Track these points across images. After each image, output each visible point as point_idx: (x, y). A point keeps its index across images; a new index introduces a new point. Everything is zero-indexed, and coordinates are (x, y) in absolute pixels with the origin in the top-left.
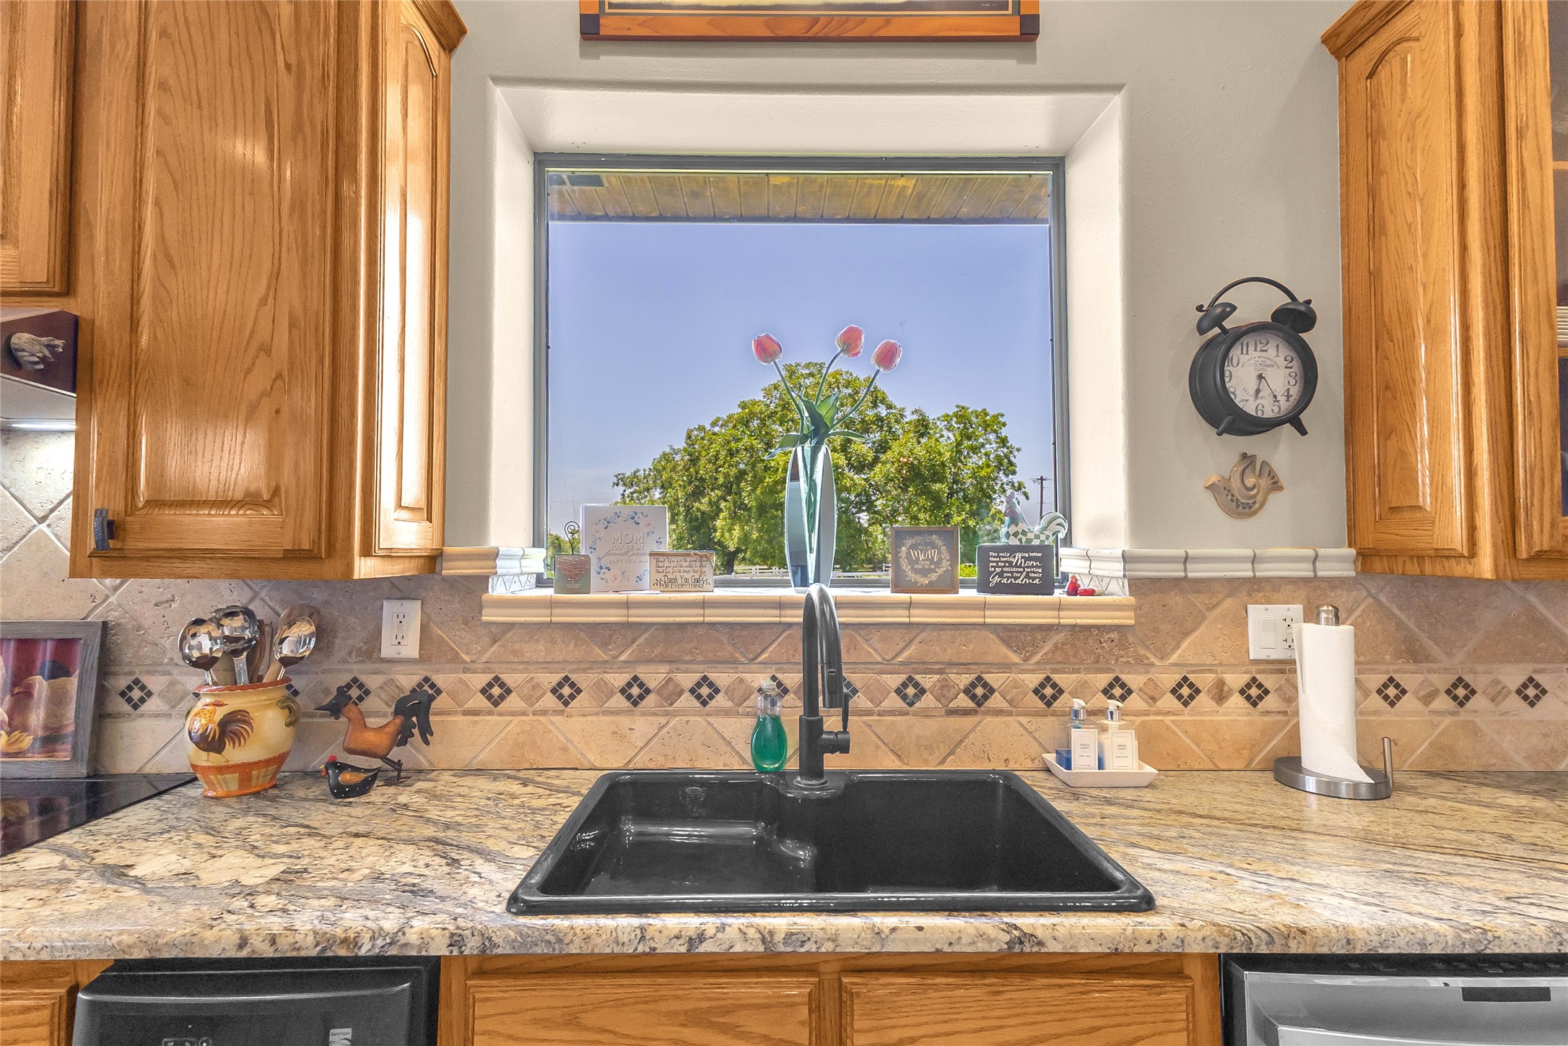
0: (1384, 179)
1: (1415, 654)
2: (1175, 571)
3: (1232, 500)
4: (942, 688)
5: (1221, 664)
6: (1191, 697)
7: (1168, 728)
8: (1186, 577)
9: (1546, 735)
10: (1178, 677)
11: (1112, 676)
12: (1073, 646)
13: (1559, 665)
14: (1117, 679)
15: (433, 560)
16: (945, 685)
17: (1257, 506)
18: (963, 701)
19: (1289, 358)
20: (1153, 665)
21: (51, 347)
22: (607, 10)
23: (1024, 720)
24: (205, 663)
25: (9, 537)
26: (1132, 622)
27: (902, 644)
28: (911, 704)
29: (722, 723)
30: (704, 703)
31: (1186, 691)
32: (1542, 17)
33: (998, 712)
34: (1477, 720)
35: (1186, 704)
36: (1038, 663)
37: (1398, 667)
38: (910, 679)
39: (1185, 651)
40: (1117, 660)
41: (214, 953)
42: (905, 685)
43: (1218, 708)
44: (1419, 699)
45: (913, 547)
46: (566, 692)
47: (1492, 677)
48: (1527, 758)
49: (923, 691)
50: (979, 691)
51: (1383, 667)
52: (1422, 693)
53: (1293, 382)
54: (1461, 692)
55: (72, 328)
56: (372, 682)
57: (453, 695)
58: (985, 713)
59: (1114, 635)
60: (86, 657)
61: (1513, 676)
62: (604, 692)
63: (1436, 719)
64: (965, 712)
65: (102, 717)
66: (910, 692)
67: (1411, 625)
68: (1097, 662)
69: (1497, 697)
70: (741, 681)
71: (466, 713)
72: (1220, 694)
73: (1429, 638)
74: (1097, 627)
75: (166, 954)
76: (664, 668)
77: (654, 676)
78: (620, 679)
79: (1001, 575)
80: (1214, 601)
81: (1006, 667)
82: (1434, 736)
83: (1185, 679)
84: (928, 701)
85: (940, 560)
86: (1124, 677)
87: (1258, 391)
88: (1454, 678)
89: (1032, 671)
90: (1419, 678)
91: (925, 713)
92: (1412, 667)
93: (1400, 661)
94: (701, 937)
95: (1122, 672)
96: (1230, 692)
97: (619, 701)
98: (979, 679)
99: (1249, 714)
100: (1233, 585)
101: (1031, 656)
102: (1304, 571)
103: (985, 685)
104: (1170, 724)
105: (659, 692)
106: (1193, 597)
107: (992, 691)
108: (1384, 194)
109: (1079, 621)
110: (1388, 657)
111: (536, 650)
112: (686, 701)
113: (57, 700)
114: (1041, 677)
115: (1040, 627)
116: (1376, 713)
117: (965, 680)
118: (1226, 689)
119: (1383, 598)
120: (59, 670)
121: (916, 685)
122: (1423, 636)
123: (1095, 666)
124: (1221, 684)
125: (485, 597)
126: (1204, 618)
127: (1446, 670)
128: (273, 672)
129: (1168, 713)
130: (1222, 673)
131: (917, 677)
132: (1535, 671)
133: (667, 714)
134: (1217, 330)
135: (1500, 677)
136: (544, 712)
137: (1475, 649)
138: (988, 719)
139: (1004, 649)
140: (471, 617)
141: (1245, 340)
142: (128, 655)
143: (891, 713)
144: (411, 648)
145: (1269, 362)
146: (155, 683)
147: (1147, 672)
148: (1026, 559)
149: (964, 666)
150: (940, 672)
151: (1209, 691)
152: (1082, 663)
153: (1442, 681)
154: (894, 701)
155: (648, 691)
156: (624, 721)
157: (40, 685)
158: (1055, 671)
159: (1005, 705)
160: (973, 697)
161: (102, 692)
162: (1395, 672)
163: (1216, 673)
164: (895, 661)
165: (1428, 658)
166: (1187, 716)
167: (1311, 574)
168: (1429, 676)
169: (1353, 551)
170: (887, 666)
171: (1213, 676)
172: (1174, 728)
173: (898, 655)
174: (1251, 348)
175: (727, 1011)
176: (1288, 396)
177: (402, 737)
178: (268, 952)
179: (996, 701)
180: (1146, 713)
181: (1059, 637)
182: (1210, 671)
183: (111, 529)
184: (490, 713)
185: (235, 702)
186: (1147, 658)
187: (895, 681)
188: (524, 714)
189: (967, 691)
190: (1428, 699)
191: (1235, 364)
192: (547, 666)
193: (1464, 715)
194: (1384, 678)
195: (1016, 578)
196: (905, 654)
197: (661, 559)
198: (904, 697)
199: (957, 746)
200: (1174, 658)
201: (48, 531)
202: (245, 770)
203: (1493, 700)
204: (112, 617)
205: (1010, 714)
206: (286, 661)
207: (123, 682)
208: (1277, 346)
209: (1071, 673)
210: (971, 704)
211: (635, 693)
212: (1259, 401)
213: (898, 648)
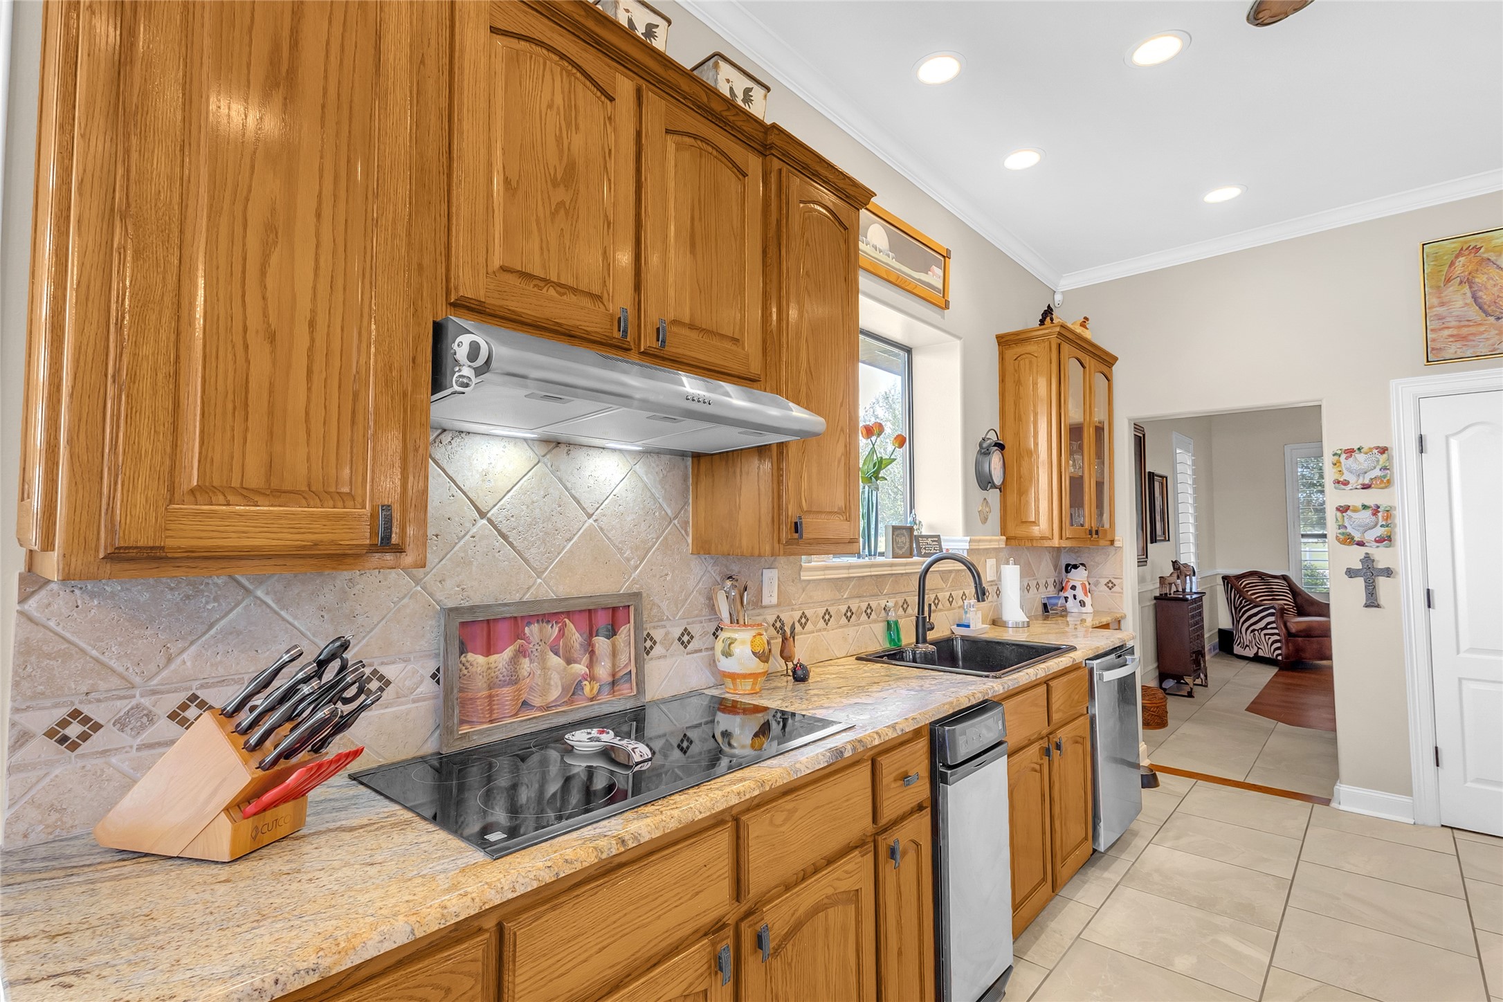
0: (1021, 401)
3: (981, 517)
17: (986, 519)
20: (970, 585)
23: (946, 613)
25: (571, 529)
30: (869, 618)
46: (827, 617)
62: (839, 615)
77: (854, 606)
79: (925, 548)
81: (942, 590)
85: (906, 541)
97: (844, 620)
101: (947, 584)
105: (855, 614)
108: (1021, 406)
111: (818, 595)
133: (858, 625)
139: (941, 582)
140: (794, 580)
142: (647, 613)
144: (774, 597)
146: (655, 635)
147: (969, 589)
148: (933, 541)
149: (933, 590)
155: (852, 613)
156: (846, 631)
169: (1004, 538)
184: (801, 633)
192: (821, 603)
195: (931, 550)
201: (595, 524)
207: (644, 636)
211: (849, 615)
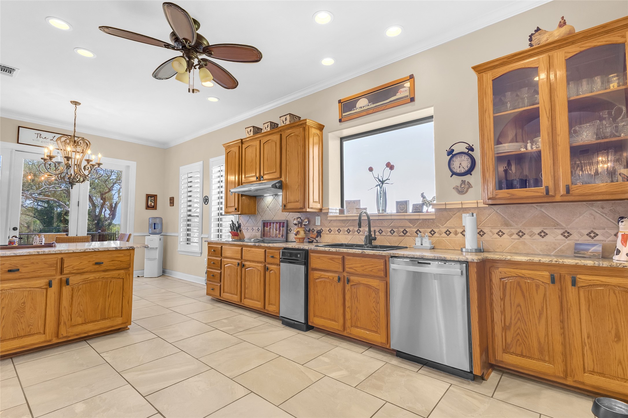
1: (507, 224)
2: (444, 207)
3: (458, 191)
4: (398, 231)
5: (456, 227)
6: (449, 234)
7: (444, 240)
8: (446, 208)
9: (547, 245)
10: (446, 230)
11: (431, 229)
12: (423, 223)
13: (552, 227)
14: (432, 230)
15: (321, 210)
16: (399, 231)
17: (464, 192)
18: (402, 234)
19: (468, 159)
20: (440, 227)
21: (279, 185)
22: (343, 117)
23: (413, 238)
24: (296, 224)
26: (435, 218)
27: (391, 223)
28: (392, 234)
29: (361, 237)
30: (359, 233)
31: (448, 233)
32: (490, 86)
33: (409, 236)
34: (526, 241)
35: (448, 235)
36: (416, 226)
37: (502, 228)
38: (392, 229)
39: (448, 224)
40: (432, 226)
41: (290, 248)
42: (391, 231)
43: (456, 236)
44: (508, 235)
45: (400, 205)
46: (339, 231)
47: (530, 230)
48: (541, 251)
49: (394, 232)
50: (405, 232)
51: (498, 228)
52: (509, 234)
53: (469, 164)
54: (521, 234)
55: (281, 182)
56: (315, 229)
57: (324, 231)
58: (406, 236)
59: (432, 221)
60: (285, 225)
61: (537, 230)
62: (344, 231)
63: (513, 240)
64: (402, 236)
65: (287, 233)
66: (392, 232)
67: (506, 217)
68: (428, 226)
69: (532, 235)
70: (364, 229)
71: (326, 234)
72: (456, 233)
73: (511, 221)
74: (428, 219)
75: (287, 247)
76: (353, 227)
77: (351, 229)
78: (346, 229)
79: (415, 210)
80: (454, 213)
81: (410, 227)
82: (512, 244)
83: (448, 230)
84: (395, 234)
85: (405, 207)
86: (434, 230)
87: (460, 167)
88: (519, 230)
89: (415, 228)
90: (509, 230)
91: (395, 236)
92: (506, 228)
93: (503, 226)
94: (330, 249)
95: (434, 229)
96: (458, 233)
97: (346, 233)
98: (405, 230)
99: (463, 238)
100: (459, 210)
101: (415, 225)
102: (475, 206)
103: (406, 231)
104: (444, 239)
105: (352, 231)
106: (449, 213)
107: (407, 232)
109: (423, 218)
110: (499, 225)
111: (335, 224)
112: (356, 233)
113: (283, 231)
114: (417, 229)
115: (416, 219)
116: (496, 238)
117: (402, 230)
118: (457, 232)
119: (498, 211)
120: (283, 227)
121: (393, 231)
122: (509, 220)
123: (428, 227)
124: (456, 231)
125: (328, 215)
126: (452, 217)
127: (516, 229)
128: (303, 226)
129: (444, 237)
130: (456, 229)
131: (393, 229)
132: (544, 229)
133: (353, 235)
134: (451, 155)
135: (533, 230)
136: (336, 234)
137: (524, 223)
138: (407, 237)
139: (409, 224)
140: (326, 219)
141: (457, 156)
142: (289, 225)
143: (389, 236)
144: (319, 224)
145: (462, 160)
146: (292, 229)
147: (439, 229)
148: (419, 206)
149: (402, 227)
150: (398, 228)
151: (453, 233)
152: (425, 226)
153: (515, 231)
154: (389, 234)
155: (350, 231)
156: (347, 236)
157: (281, 228)
158: (420, 228)
159: (410, 235)
160: (404, 233)
161: (287, 230)
162: (501, 229)
163: (455, 229)
164: (389, 226)
165: (511, 226)
166: (448, 238)
167: (476, 206)
168: (511, 230)
170: (388, 227)
171: (454, 229)
172: (445, 240)
173: (390, 225)
174: (458, 158)
175: (333, 259)
176: (468, 167)
177: (317, 237)
178: (294, 248)
179: (408, 234)
180: (439, 237)
181: (420, 221)
182: (454, 228)
183: (285, 206)
184: (329, 234)
185: (298, 230)
186: (439, 226)
187: (390, 230)
188: (334, 234)
189: (402, 232)
190: (511, 235)
191: (454, 161)
192: (337, 227)
193: (521, 239)
194: (499, 230)
195: (417, 210)
196: (391, 225)
197: (357, 209)
198: (391, 233)
199: (401, 242)
200: (445, 226)
201: (280, 207)
202: (299, 238)
203: (530, 236)
204: (288, 219)
205: (411, 236)
206: (305, 225)
207: (289, 229)
208: (465, 156)
209: (423, 229)
210: (403, 235)
211: (349, 231)
212: (460, 169)
213: (390, 224)
